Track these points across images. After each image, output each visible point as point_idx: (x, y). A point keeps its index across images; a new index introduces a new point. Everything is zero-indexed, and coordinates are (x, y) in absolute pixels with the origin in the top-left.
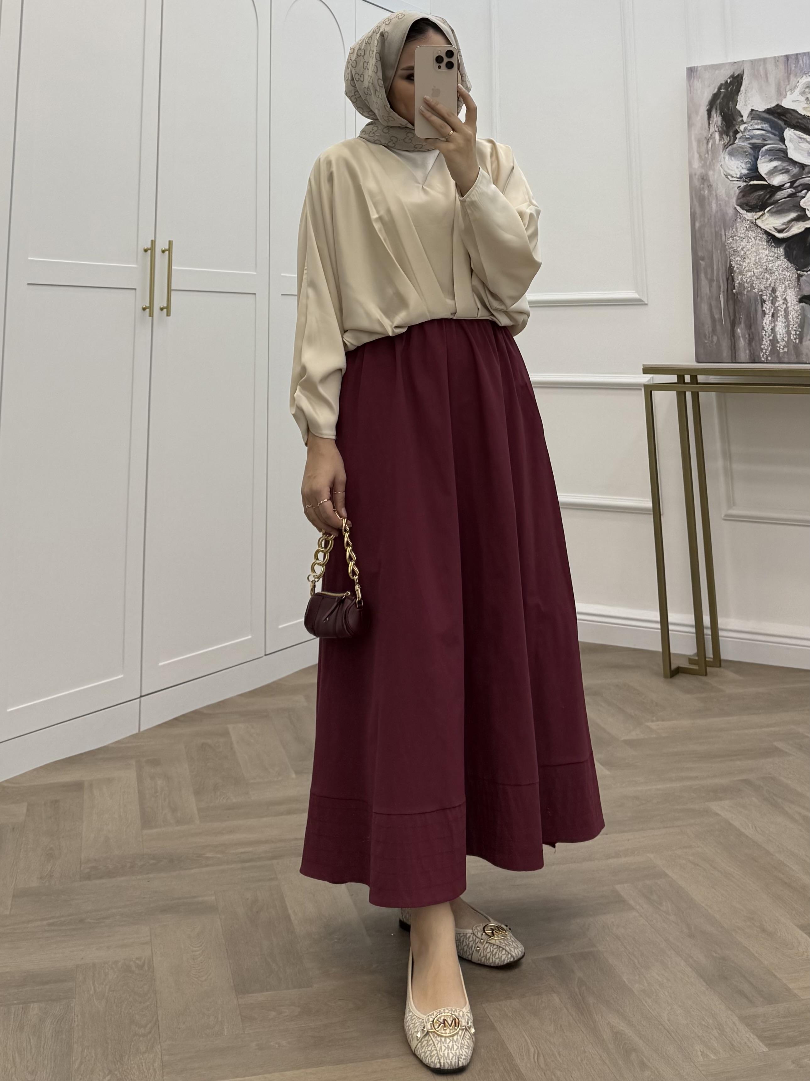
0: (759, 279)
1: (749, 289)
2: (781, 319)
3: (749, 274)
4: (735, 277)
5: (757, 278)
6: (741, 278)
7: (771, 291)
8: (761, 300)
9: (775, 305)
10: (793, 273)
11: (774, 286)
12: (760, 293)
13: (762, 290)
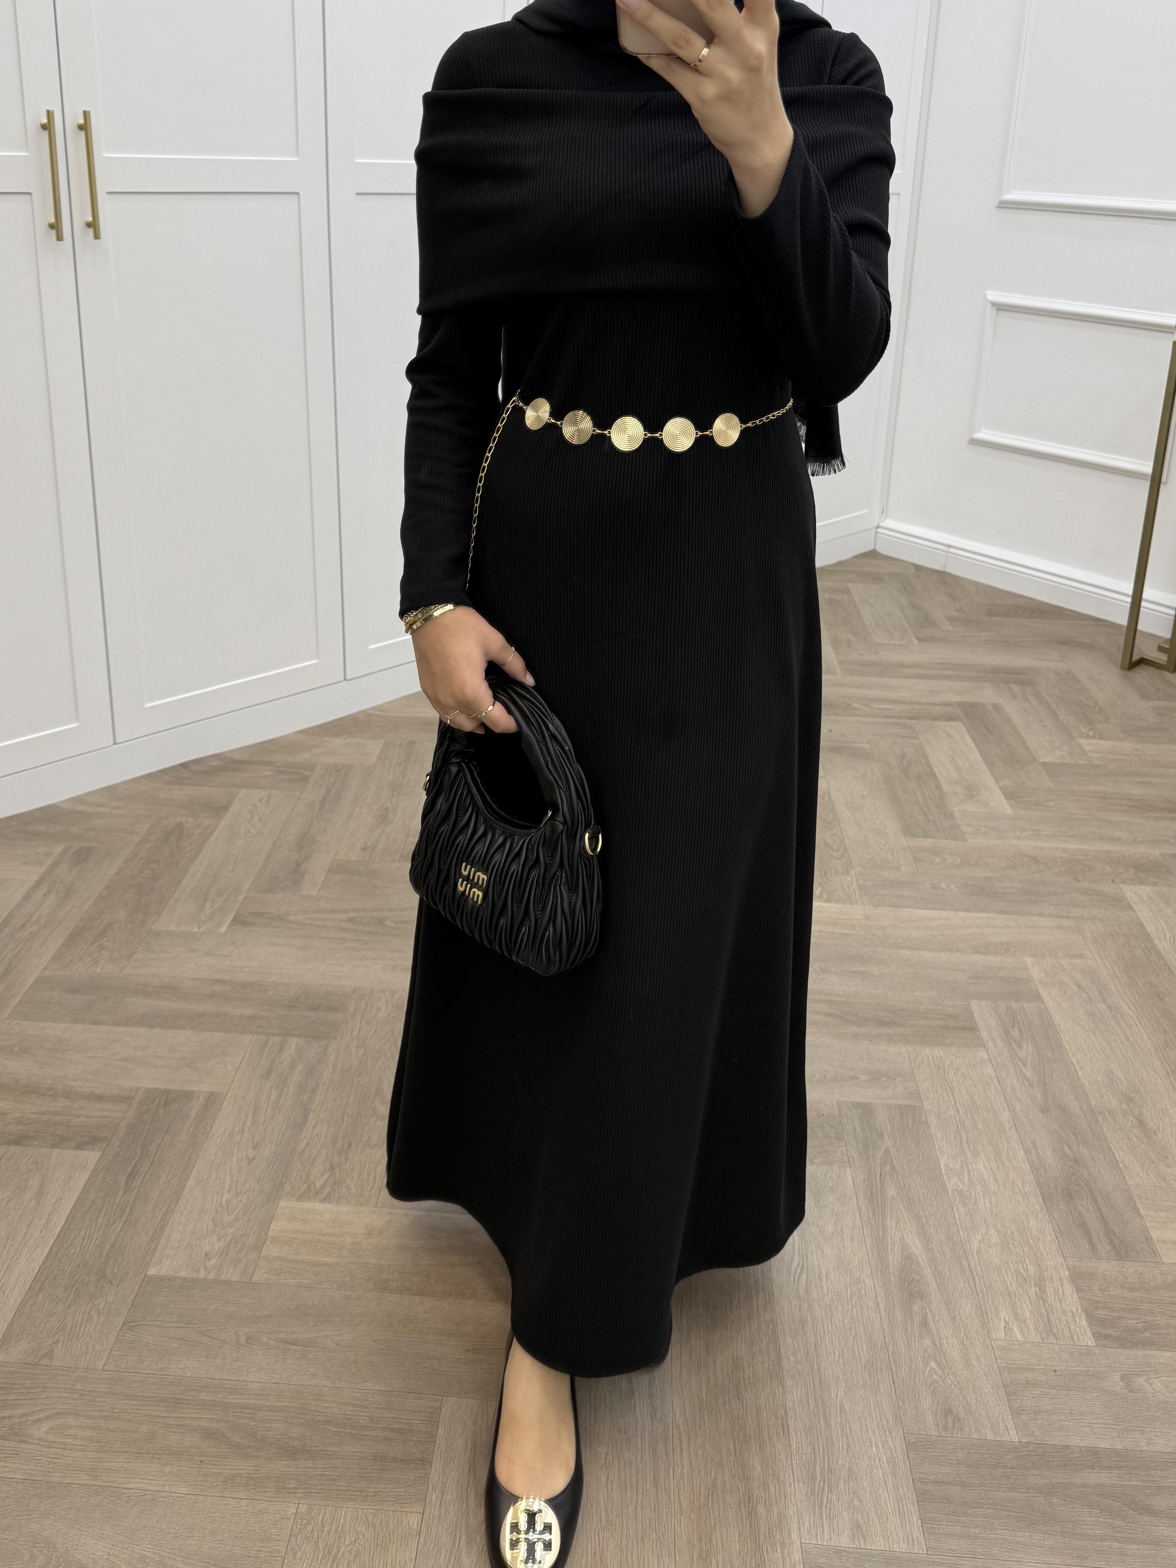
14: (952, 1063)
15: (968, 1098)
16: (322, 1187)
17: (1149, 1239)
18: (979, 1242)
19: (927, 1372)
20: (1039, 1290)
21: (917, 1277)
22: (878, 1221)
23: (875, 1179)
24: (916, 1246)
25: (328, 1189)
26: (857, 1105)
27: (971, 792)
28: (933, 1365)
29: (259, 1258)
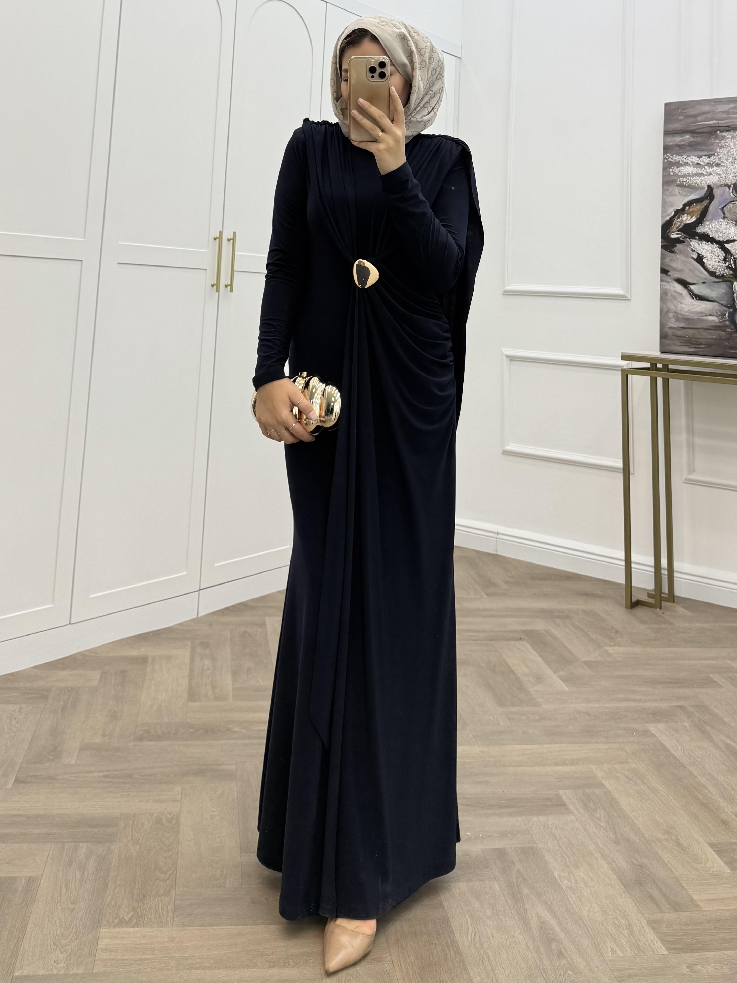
0: (728, 153)
1: (720, 145)
2: (695, 170)
3: (732, 144)
4: (730, 133)
5: (728, 151)
6: (729, 138)
7: (717, 163)
8: (711, 155)
9: (706, 166)
10: (732, 181)
11: (722, 166)
12: (716, 154)
13: (719, 155)
14: (553, 823)
15: (566, 840)
16: (130, 919)
17: (692, 900)
18: (588, 911)
19: (567, 976)
20: (629, 931)
21: (551, 932)
22: (520, 906)
23: (514, 885)
24: (548, 917)
25: (135, 921)
26: (494, 850)
27: (539, 679)
28: (570, 972)
29: (95, 961)
